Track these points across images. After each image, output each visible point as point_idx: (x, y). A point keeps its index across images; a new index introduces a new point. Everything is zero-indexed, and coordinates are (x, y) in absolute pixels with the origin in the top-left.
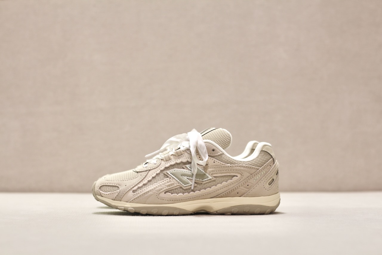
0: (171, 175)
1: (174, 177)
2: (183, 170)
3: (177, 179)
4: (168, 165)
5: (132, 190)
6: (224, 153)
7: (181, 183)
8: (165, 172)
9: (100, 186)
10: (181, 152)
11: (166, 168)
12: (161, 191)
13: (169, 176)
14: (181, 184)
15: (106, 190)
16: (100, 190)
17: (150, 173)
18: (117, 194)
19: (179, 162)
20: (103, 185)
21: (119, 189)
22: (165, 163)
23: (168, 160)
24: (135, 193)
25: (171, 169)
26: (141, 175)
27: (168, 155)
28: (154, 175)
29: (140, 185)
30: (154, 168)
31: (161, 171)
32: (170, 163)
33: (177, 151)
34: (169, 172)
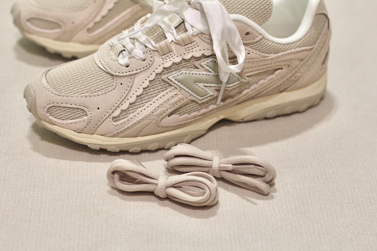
0: (176, 82)
1: (182, 86)
2: (196, 72)
3: (187, 90)
4: (168, 64)
5: (111, 117)
6: (264, 37)
7: (195, 95)
8: (164, 77)
9: (48, 107)
10: (189, 38)
11: (166, 69)
12: (165, 114)
13: (172, 83)
14: (194, 96)
15: (62, 116)
16: (48, 114)
17: (138, 79)
18: (84, 124)
19: (187, 57)
20: (53, 105)
21: (86, 115)
22: (161, 60)
23: (166, 52)
24: (118, 123)
25: (175, 72)
26: (121, 84)
27: (166, 44)
28: (147, 83)
29: (125, 106)
30: (143, 69)
31: (156, 74)
32: (171, 59)
33: (183, 38)
34: (172, 76)
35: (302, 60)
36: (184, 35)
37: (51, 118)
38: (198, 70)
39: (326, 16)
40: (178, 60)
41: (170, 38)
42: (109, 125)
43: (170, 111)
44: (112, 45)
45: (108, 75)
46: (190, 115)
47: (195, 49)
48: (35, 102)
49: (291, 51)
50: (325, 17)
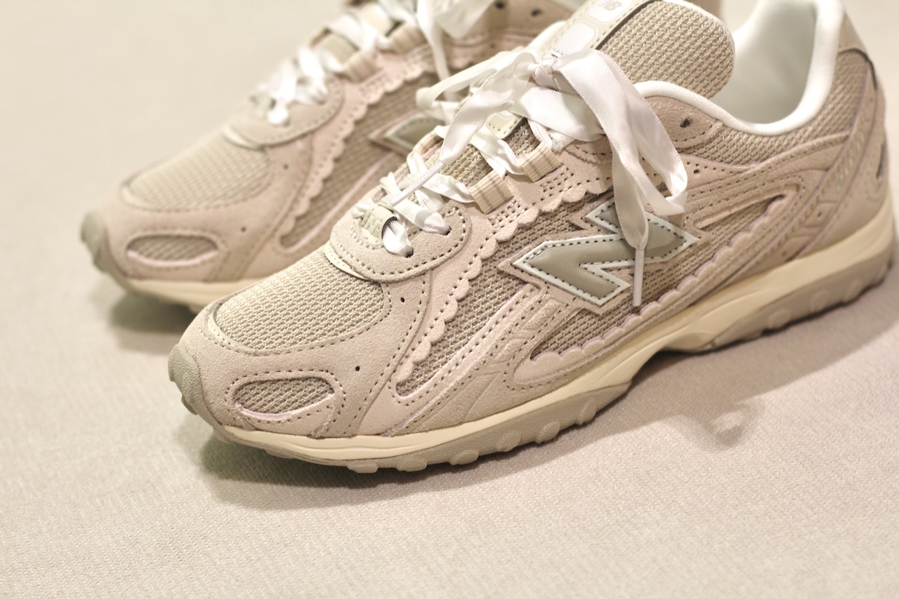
0: (535, 271)
1: (550, 278)
2: (578, 239)
3: (565, 286)
4: (507, 232)
5: (393, 385)
6: (727, 124)
7: (587, 296)
8: (502, 264)
9: (234, 387)
10: (547, 159)
12: (520, 356)
13: (524, 277)
14: (584, 300)
15: (272, 404)
16: (238, 406)
17: (441, 281)
18: (330, 415)
19: (551, 205)
20: (246, 380)
21: (332, 391)
22: (489, 223)
23: (496, 203)
24: (411, 396)
25: (526, 248)
26: (403, 300)
27: (494, 182)
28: (463, 288)
29: (422, 351)
30: (448, 255)
31: (483, 260)
32: (513, 216)
33: (531, 160)
34: (521, 260)
35: (827, 169)
36: (533, 155)
37: (246, 412)
38: (582, 232)
39: (865, 57)
40: (529, 216)
41: (499, 167)
42: (392, 405)
43: (532, 344)
44: (362, 214)
45: (365, 285)
46: (582, 348)
47: (567, 184)
48: (200, 383)
49: (795, 149)
50: (861, 59)
